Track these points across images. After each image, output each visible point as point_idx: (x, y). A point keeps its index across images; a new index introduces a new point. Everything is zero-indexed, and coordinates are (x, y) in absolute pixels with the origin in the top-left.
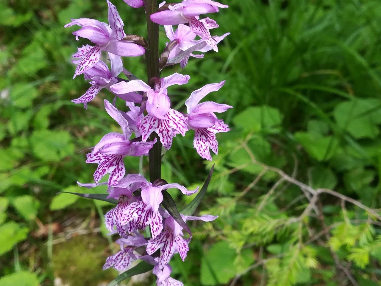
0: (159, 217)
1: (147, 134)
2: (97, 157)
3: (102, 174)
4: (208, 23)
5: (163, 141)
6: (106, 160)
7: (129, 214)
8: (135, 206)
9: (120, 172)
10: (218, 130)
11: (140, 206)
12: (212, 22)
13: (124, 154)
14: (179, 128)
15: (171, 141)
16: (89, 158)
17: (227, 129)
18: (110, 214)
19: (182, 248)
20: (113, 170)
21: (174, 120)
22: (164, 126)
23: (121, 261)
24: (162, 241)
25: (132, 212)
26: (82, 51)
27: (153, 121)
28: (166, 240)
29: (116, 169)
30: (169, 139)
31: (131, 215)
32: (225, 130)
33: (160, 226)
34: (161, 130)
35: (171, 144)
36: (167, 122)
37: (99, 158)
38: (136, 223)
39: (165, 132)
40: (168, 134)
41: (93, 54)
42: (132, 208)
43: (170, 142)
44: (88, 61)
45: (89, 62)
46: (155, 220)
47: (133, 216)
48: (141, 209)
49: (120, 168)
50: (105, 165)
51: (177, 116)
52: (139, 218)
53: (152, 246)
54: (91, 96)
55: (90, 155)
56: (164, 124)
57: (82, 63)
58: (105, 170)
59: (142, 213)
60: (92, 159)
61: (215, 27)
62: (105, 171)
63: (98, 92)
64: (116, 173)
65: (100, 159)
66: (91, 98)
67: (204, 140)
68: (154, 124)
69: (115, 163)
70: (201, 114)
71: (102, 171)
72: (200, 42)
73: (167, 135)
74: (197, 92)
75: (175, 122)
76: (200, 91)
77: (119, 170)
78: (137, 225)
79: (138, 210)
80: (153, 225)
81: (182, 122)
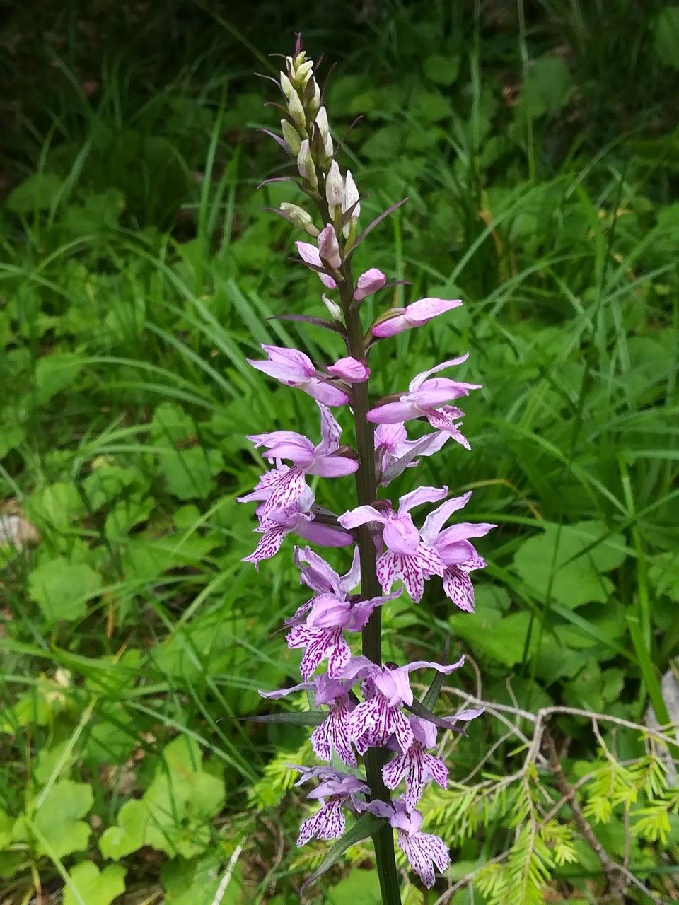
0: (403, 721)
1: (387, 584)
2: (301, 638)
3: (316, 661)
4: (447, 413)
5: (411, 590)
6: (318, 639)
7: (358, 723)
8: (366, 707)
9: (343, 654)
10: (471, 567)
11: (375, 705)
12: (453, 410)
13: (343, 625)
14: (433, 566)
15: (423, 589)
16: (290, 642)
17: (483, 563)
18: (318, 734)
19: (437, 771)
20: (333, 652)
21: (422, 556)
22: (411, 567)
23: (327, 824)
24: (405, 766)
25: (362, 718)
26: (267, 479)
27: (393, 563)
28: (411, 763)
29: (335, 651)
30: (419, 587)
31: (363, 723)
32: (481, 565)
33: (408, 733)
34: (407, 574)
35: (422, 593)
36: (414, 560)
37: (303, 639)
38: (373, 734)
39: (412, 577)
40: (417, 578)
41: (293, 481)
42: (360, 712)
43: (421, 590)
44: (288, 492)
45: (291, 493)
46: (399, 724)
47: (366, 724)
48: (377, 711)
49: (341, 647)
50: (318, 647)
51: (425, 550)
52: (376, 724)
53: (390, 776)
54: (273, 547)
55: (291, 636)
56: (411, 564)
57: (278, 496)
58: (320, 654)
59: (379, 716)
60: (295, 643)
61: (459, 417)
62: (321, 656)
63: (282, 540)
64: (337, 657)
65: (306, 640)
66: (274, 550)
67: (457, 584)
68: (395, 566)
69: (332, 641)
70: (450, 545)
71: (315, 657)
72: (420, 443)
73: (415, 580)
74: (434, 514)
75: (424, 558)
76: (439, 511)
77: (340, 651)
78: (374, 736)
79: (372, 713)
80: (399, 732)
81: (434, 558)
